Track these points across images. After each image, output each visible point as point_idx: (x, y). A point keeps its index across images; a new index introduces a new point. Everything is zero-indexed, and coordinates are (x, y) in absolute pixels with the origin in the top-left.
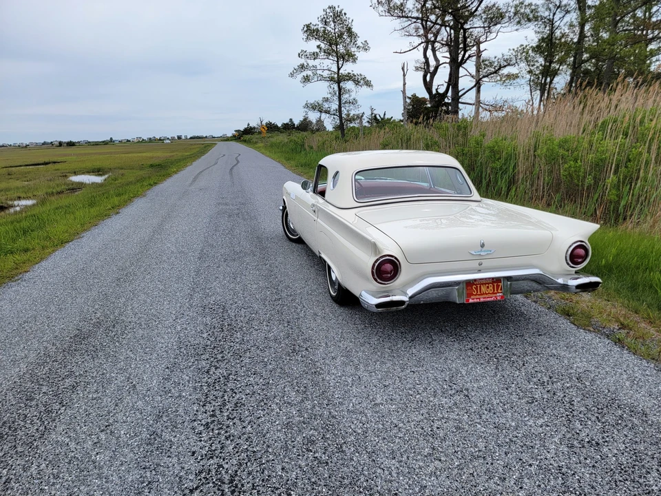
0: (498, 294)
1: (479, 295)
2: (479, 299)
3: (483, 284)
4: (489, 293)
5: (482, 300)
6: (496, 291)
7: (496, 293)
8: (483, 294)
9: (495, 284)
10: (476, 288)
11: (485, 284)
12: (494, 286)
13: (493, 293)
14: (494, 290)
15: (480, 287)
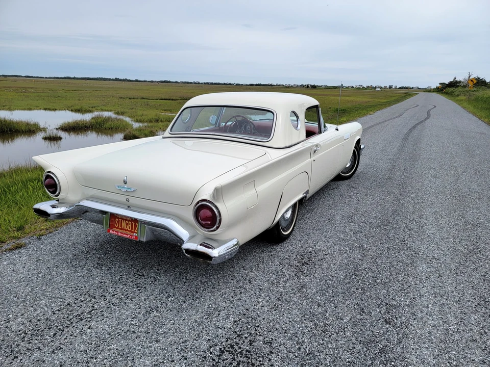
0: (134, 234)
1: (120, 229)
2: (118, 232)
3: (124, 220)
4: (127, 230)
5: (119, 234)
6: (133, 231)
7: (133, 232)
8: (123, 229)
9: (134, 223)
10: (118, 222)
11: (126, 220)
12: (132, 224)
13: (131, 231)
14: (132, 229)
15: (121, 221)
